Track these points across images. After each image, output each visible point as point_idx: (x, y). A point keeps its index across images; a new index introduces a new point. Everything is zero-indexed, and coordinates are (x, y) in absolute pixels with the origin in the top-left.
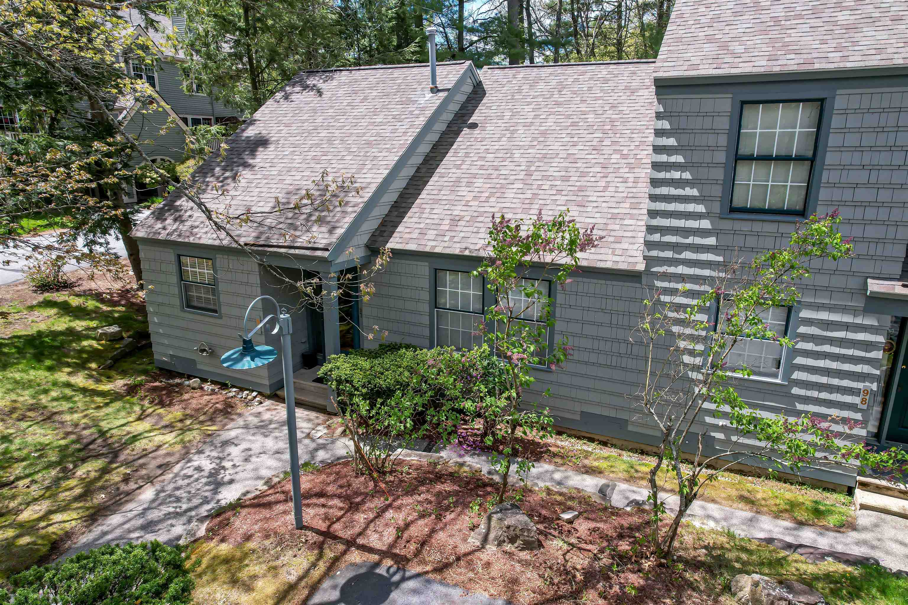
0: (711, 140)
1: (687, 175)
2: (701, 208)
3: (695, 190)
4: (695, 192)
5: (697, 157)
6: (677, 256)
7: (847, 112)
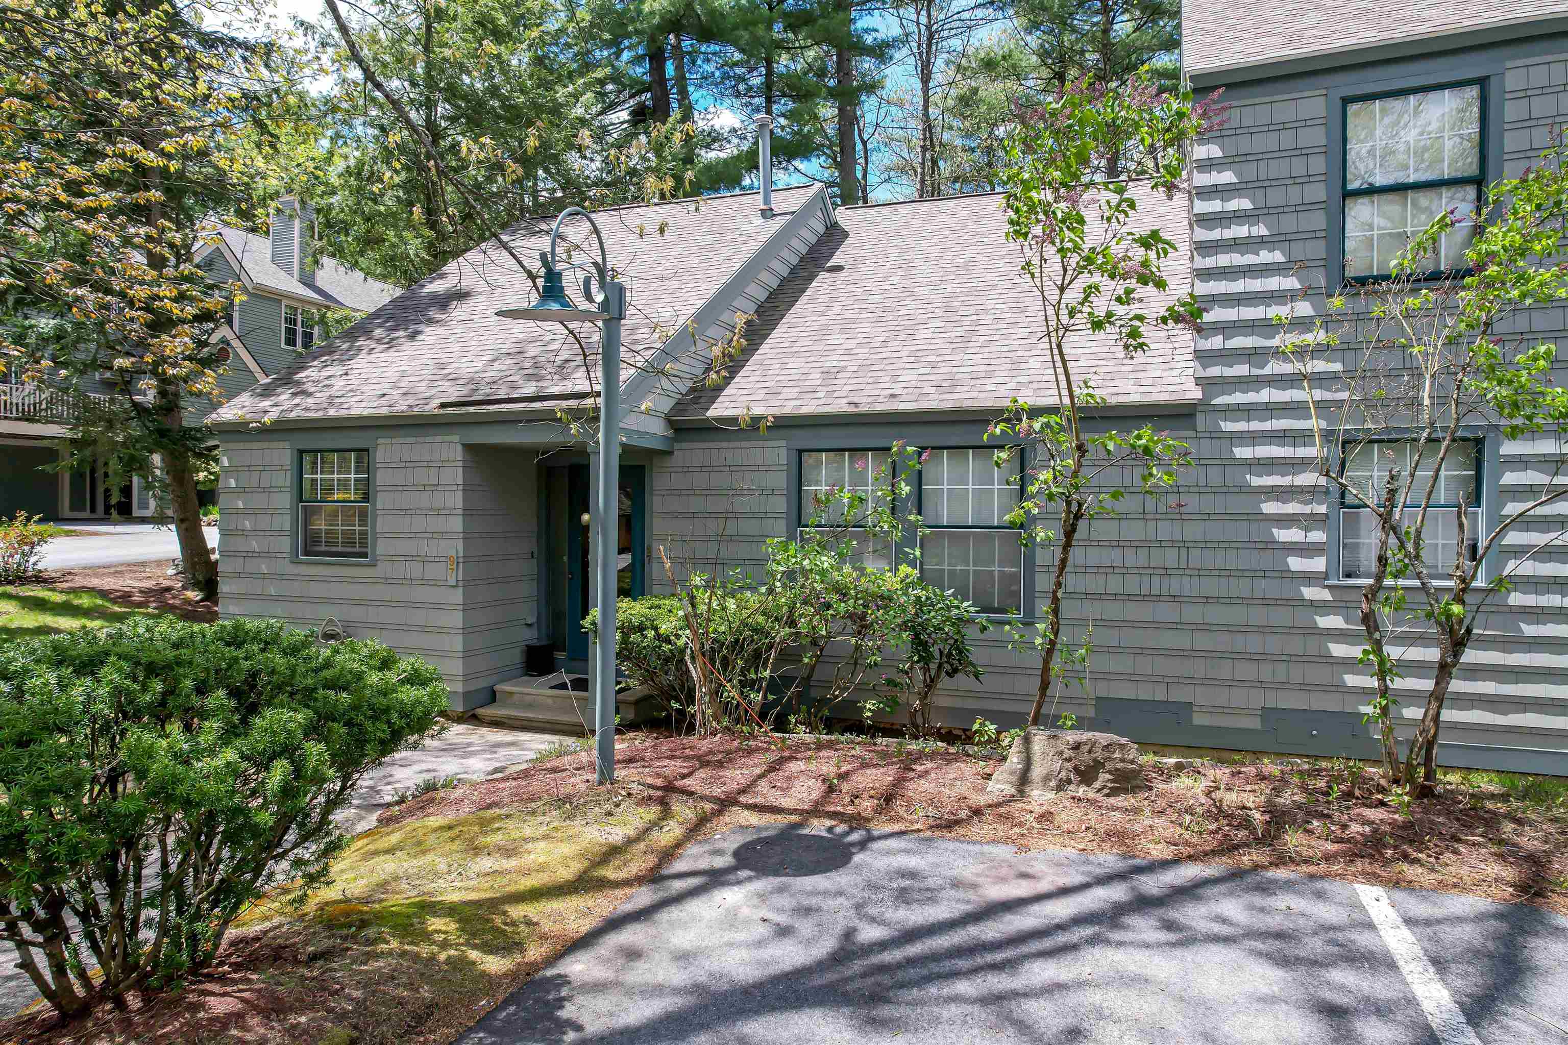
0: (1298, 167)
1: (1260, 230)
2: (1291, 283)
3: (1277, 253)
4: (1278, 257)
5: (1275, 197)
6: (1256, 372)
7: (1529, 93)
